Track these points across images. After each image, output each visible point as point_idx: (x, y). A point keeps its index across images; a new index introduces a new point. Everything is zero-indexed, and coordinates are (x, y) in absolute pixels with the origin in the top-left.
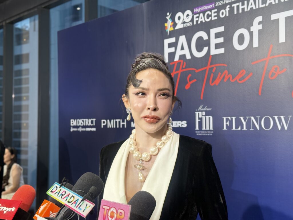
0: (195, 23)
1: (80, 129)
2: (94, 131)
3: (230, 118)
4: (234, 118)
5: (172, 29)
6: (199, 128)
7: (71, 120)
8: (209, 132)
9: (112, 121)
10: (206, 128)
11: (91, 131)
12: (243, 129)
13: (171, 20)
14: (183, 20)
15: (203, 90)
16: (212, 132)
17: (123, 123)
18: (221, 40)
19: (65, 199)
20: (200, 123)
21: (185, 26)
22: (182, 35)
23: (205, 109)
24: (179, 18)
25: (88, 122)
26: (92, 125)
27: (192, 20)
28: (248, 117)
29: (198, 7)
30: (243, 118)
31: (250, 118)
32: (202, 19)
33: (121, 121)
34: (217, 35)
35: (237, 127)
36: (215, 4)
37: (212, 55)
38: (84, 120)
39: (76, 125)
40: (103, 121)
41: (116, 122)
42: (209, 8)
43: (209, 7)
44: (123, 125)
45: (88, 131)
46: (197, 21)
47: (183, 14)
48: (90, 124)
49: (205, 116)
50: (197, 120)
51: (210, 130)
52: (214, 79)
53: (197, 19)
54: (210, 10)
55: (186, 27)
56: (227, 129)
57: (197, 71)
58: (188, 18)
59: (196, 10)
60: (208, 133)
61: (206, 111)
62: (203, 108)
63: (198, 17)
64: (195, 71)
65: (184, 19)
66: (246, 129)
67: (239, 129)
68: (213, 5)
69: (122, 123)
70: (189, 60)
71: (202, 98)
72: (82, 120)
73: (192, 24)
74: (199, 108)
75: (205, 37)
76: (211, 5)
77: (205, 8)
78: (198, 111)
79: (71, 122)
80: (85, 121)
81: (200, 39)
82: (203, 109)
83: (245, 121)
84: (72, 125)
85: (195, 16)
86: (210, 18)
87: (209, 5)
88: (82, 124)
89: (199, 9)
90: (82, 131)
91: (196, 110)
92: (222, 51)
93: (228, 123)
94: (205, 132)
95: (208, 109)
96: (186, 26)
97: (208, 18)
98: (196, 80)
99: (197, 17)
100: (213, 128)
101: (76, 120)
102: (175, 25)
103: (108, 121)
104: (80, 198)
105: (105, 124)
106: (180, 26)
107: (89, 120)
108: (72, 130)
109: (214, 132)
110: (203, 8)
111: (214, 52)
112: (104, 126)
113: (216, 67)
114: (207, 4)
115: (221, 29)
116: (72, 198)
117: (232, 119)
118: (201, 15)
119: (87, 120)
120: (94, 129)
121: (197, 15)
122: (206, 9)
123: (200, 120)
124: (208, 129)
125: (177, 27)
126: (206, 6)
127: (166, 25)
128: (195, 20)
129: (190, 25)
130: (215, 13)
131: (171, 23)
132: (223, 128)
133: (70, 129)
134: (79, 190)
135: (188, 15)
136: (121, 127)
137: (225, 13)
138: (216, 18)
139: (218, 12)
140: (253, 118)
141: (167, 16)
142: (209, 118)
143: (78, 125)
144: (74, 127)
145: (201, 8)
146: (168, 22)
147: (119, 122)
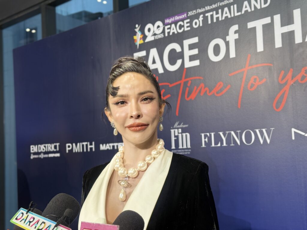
0: (166, 35)
1: (42, 156)
2: (57, 157)
3: (208, 134)
4: (213, 134)
5: (142, 42)
6: (175, 146)
7: (31, 146)
8: (186, 150)
9: (78, 144)
10: (183, 146)
11: (54, 157)
12: (223, 145)
13: (141, 32)
14: (154, 32)
15: (178, 105)
16: (190, 150)
17: (91, 146)
18: (195, 51)
19: (34, 226)
20: (177, 142)
21: (155, 39)
22: (153, 48)
23: (181, 126)
24: (149, 30)
25: (51, 147)
26: (55, 150)
27: (163, 32)
28: (227, 132)
29: (169, 17)
30: (223, 134)
31: (230, 133)
32: (174, 30)
33: (89, 143)
34: (191, 47)
35: (216, 143)
36: (187, 14)
37: (187, 68)
38: (46, 145)
39: (37, 151)
40: (67, 145)
41: (83, 146)
42: (181, 19)
43: (181, 17)
44: (91, 149)
45: (51, 158)
46: (169, 33)
47: (154, 25)
48: (53, 149)
49: (182, 133)
50: (173, 139)
51: (187, 149)
52: (190, 93)
53: (169, 30)
54: (182, 20)
55: (157, 40)
56: (205, 146)
57: (171, 86)
58: (159, 30)
59: (167, 21)
60: (185, 152)
61: (182, 128)
62: (179, 124)
63: (170, 28)
64: (168, 86)
65: (155, 30)
66: (227, 145)
67: (219, 145)
68: (185, 15)
69: (89, 147)
70: (162, 74)
71: (177, 115)
72: (44, 145)
73: (163, 36)
74: (174, 125)
75: (178, 49)
76: (183, 14)
77: (177, 18)
78: (173, 129)
79: (31, 149)
80: (48, 146)
81: (173, 51)
82: (179, 126)
83: (225, 137)
84: (32, 151)
85: (166, 27)
86: (183, 29)
87: (181, 15)
88: (43, 149)
89: (170, 20)
90: (44, 158)
91: (172, 127)
92: (197, 63)
93: (206, 140)
94: (183, 151)
95: (184, 126)
96: (157, 38)
97: (180, 28)
98: (169, 95)
99: (168, 29)
100: (191, 146)
101: (36, 146)
102: (145, 37)
103: (74, 144)
104: (53, 224)
105: (70, 148)
106: (150, 38)
107: (52, 144)
108: (32, 157)
109: (191, 150)
110: (175, 18)
111: (188, 64)
112: (69, 150)
113: (191, 80)
114: (178, 14)
115: (195, 40)
116: (43, 224)
117: (211, 135)
118: (173, 26)
119: (49, 145)
120: (58, 155)
121: (169, 26)
122: (178, 20)
123: (176, 138)
124: (185, 147)
125: (147, 40)
126: (178, 16)
127: (135, 37)
128: (167, 31)
129: (161, 37)
130: (187, 23)
131: (141, 35)
132: (202, 145)
133: (30, 156)
134: (51, 214)
135: (158, 27)
136: (89, 150)
137: (198, 23)
138: (189, 29)
139: (191, 22)
140: (233, 133)
141: (136, 28)
142: (186, 135)
143: (39, 151)
144: (35, 154)
145: (172, 18)
146: (137, 35)
147: (87, 145)
